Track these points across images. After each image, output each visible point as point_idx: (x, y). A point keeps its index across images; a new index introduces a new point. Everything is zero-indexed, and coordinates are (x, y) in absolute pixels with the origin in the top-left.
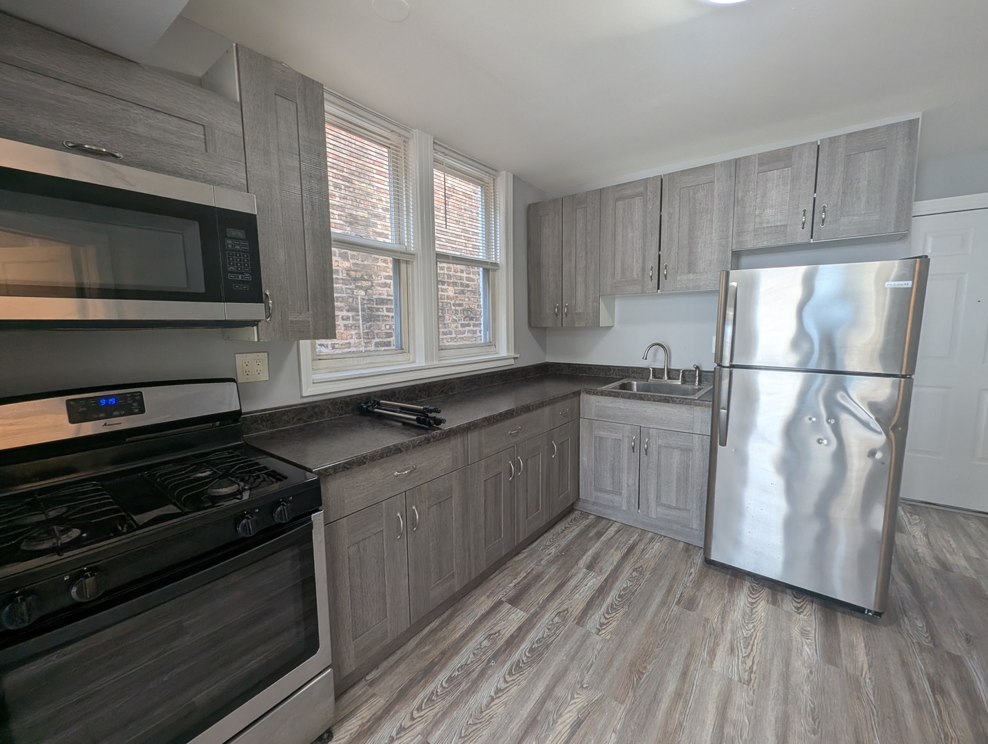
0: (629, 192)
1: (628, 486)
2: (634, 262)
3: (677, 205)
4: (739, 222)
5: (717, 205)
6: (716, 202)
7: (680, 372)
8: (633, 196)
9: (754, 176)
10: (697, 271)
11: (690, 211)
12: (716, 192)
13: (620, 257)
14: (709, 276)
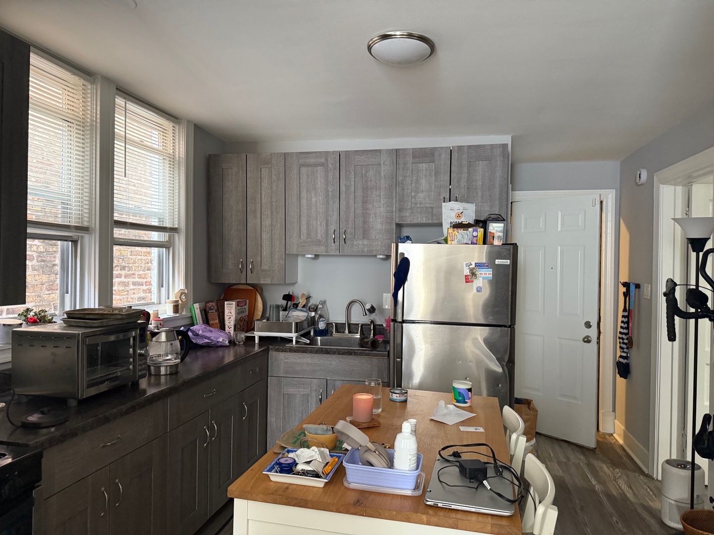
0: (312, 161)
2: (318, 225)
3: (353, 179)
4: (400, 201)
5: (383, 184)
6: (383, 181)
7: (359, 326)
8: (316, 165)
9: (410, 166)
10: (370, 238)
11: (363, 186)
12: (382, 173)
13: (305, 219)
14: (380, 243)
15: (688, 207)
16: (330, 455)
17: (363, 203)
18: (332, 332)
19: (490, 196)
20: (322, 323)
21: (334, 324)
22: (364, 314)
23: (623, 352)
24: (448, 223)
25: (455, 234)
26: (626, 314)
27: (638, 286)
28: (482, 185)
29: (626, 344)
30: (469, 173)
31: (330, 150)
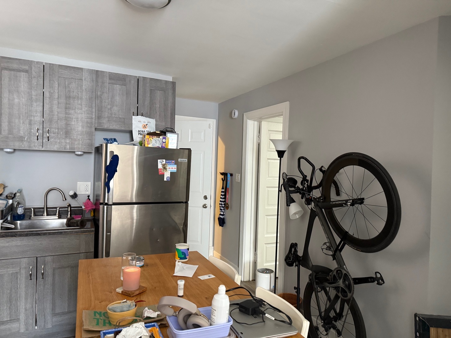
0: (15, 66)
1: (26, 310)
2: (20, 123)
3: (56, 88)
4: (98, 110)
5: (85, 96)
6: (84, 94)
7: (57, 209)
8: (19, 71)
9: (107, 85)
10: (72, 138)
11: (66, 95)
12: (84, 86)
13: (7, 117)
14: (81, 142)
15: (259, 133)
16: (145, 326)
17: (66, 108)
18: (31, 216)
19: (165, 115)
20: (20, 209)
21: (32, 209)
22: (64, 199)
23: (222, 212)
24: (137, 131)
25: (151, 139)
26: (223, 190)
27: (231, 175)
28: (160, 107)
29: (223, 207)
30: (151, 97)
31: (34, 60)
